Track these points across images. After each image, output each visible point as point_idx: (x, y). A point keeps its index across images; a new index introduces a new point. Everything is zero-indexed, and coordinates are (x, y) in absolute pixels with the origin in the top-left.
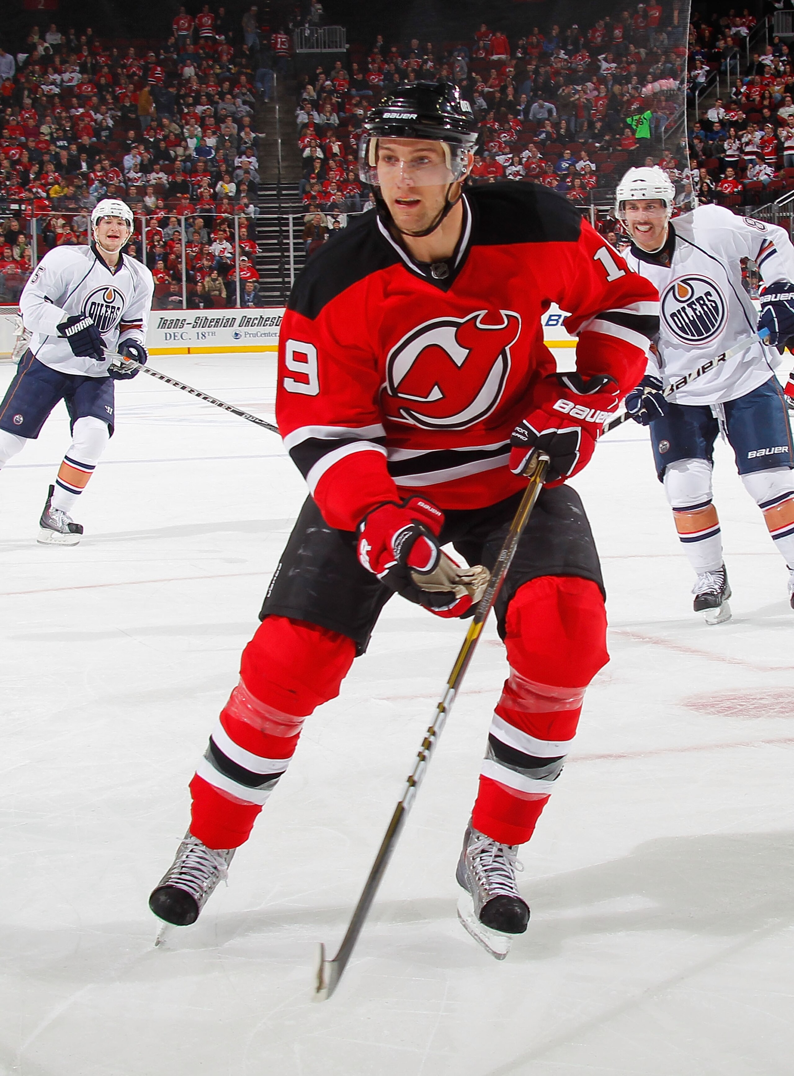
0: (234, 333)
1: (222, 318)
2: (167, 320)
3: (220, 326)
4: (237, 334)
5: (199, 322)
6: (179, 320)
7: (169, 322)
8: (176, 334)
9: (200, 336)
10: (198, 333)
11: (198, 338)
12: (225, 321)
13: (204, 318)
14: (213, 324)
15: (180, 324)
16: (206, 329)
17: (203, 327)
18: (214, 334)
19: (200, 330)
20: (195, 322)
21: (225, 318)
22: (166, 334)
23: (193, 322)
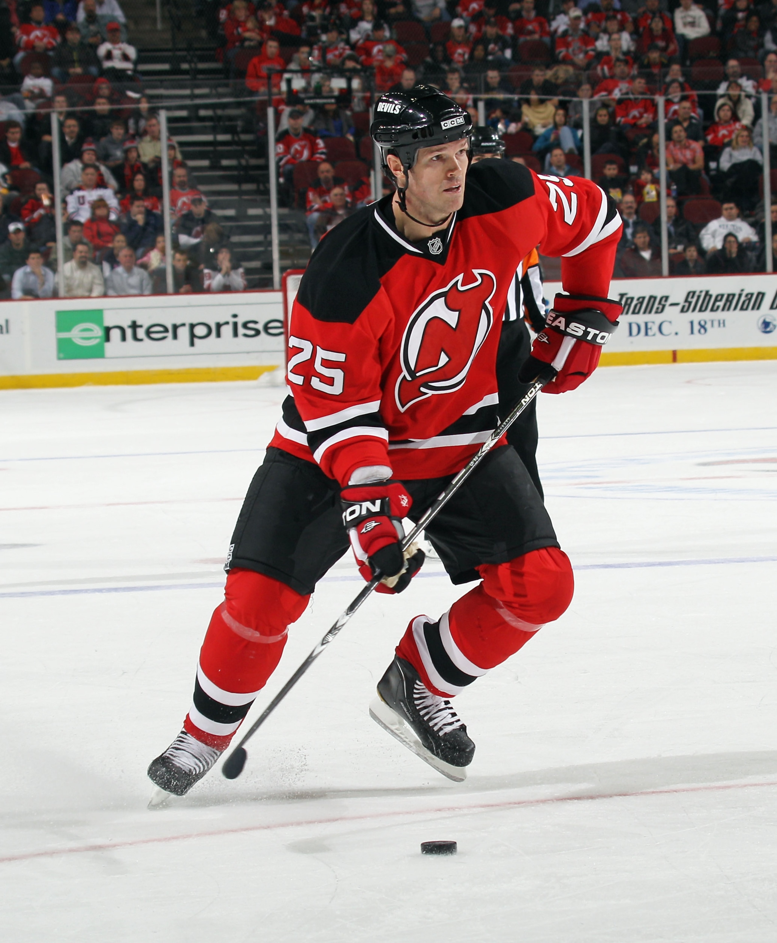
0: (761, 321)
1: (737, 292)
2: (632, 299)
3: (735, 308)
4: (766, 324)
5: (694, 300)
6: (655, 298)
7: (635, 302)
8: (649, 325)
9: (696, 327)
10: (692, 323)
11: (692, 332)
12: (743, 298)
13: (703, 294)
14: (721, 304)
15: (656, 305)
16: (707, 315)
17: (700, 310)
18: (722, 323)
19: (697, 316)
20: (686, 301)
21: (744, 293)
22: (630, 325)
23: (682, 303)
